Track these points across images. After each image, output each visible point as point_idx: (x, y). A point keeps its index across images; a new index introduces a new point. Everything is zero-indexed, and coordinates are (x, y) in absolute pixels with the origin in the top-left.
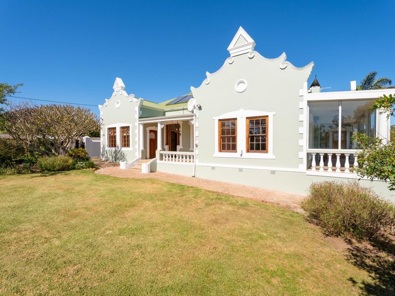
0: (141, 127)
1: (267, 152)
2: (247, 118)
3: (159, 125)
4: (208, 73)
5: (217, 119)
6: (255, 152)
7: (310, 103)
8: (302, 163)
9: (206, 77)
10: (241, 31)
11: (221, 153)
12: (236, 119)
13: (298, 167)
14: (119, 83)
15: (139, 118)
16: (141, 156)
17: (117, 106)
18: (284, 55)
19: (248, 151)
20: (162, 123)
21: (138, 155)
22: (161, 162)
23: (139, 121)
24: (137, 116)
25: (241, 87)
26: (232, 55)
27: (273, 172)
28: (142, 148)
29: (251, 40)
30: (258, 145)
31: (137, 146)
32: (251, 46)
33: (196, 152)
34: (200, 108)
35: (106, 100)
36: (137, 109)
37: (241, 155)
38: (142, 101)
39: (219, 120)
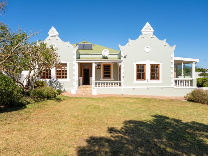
2: (150, 64)
4: (129, 40)
6: (153, 80)
9: (128, 42)
10: (148, 24)
11: (137, 81)
12: (145, 64)
13: (171, 86)
18: (165, 40)
19: (151, 80)
20: (95, 63)
22: (96, 87)
23: (77, 61)
24: (75, 57)
25: (148, 50)
26: (143, 34)
27: (162, 88)
29: (153, 30)
30: (154, 77)
32: (152, 32)
33: (123, 81)
34: (125, 57)
37: (148, 82)
39: (136, 64)
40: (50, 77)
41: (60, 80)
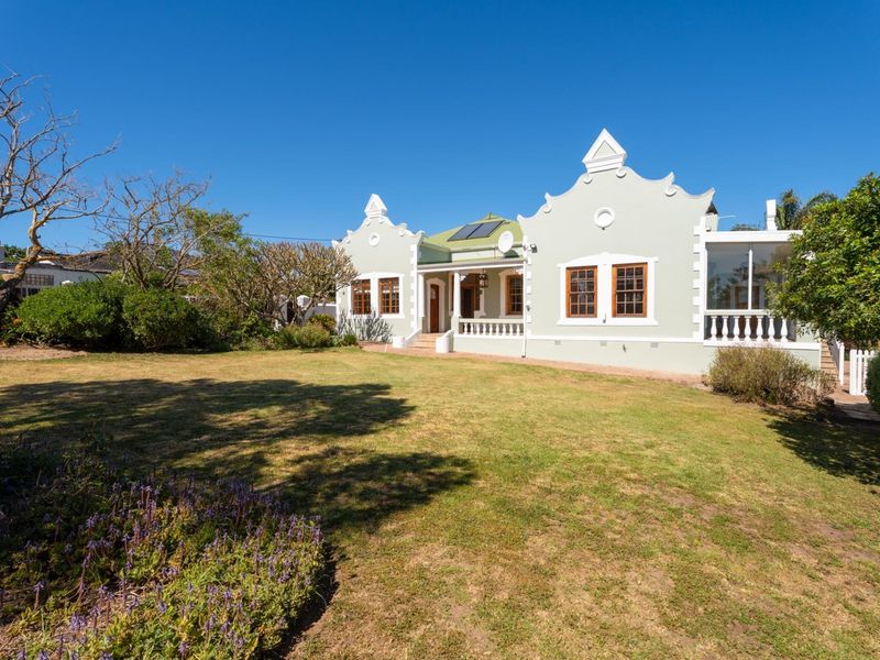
0: (421, 278)
1: (645, 316)
2: (613, 266)
3: (457, 276)
4: (547, 196)
5: (563, 267)
6: (625, 316)
7: (708, 245)
8: (697, 330)
9: (545, 201)
10: (605, 136)
11: (570, 319)
12: (596, 267)
13: (691, 336)
14: (376, 204)
15: (419, 263)
16: (421, 328)
17: (374, 242)
18: (671, 176)
19: (614, 316)
20: (460, 273)
21: (416, 326)
22: (461, 335)
23: (418, 269)
24: (414, 260)
25: (604, 220)
26: (589, 171)
27: (655, 345)
28: (422, 315)
29: (621, 151)
30: (630, 306)
31: (413, 312)
32: (621, 159)
33: (527, 318)
34: (535, 250)
35: (349, 232)
36: (414, 248)
37: (604, 321)
38: (423, 235)
39: (568, 268)
40: (368, 311)
41: (386, 316)
